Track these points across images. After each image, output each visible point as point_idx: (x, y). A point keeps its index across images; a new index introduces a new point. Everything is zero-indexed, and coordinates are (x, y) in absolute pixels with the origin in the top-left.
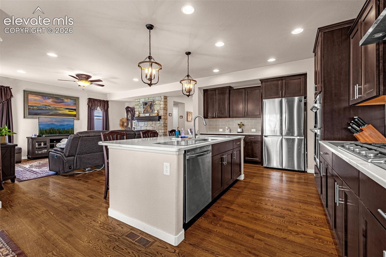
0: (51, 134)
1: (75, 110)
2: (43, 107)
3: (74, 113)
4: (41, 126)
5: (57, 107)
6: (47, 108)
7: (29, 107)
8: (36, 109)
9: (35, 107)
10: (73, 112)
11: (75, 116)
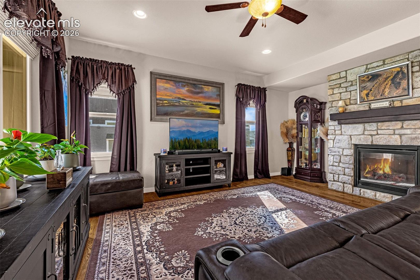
0: (186, 148)
1: (218, 106)
2: (175, 101)
3: (217, 111)
4: (173, 135)
5: (195, 102)
6: (181, 103)
7: (158, 101)
8: (167, 104)
9: (165, 102)
10: (215, 110)
11: (218, 116)
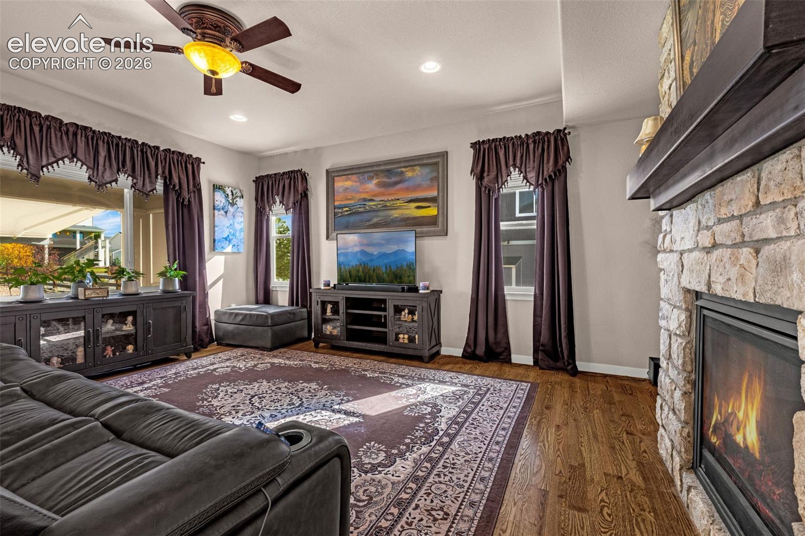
1: (433, 200)
2: (358, 206)
3: (432, 211)
5: (389, 201)
6: (367, 208)
7: (337, 210)
8: (348, 213)
9: (345, 209)
10: (428, 209)
11: (432, 221)
